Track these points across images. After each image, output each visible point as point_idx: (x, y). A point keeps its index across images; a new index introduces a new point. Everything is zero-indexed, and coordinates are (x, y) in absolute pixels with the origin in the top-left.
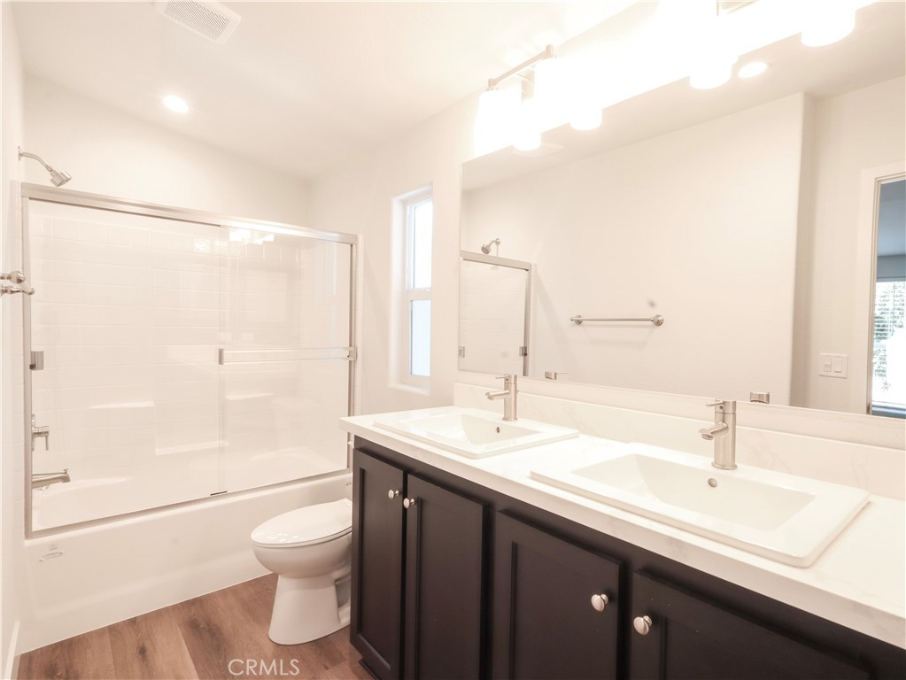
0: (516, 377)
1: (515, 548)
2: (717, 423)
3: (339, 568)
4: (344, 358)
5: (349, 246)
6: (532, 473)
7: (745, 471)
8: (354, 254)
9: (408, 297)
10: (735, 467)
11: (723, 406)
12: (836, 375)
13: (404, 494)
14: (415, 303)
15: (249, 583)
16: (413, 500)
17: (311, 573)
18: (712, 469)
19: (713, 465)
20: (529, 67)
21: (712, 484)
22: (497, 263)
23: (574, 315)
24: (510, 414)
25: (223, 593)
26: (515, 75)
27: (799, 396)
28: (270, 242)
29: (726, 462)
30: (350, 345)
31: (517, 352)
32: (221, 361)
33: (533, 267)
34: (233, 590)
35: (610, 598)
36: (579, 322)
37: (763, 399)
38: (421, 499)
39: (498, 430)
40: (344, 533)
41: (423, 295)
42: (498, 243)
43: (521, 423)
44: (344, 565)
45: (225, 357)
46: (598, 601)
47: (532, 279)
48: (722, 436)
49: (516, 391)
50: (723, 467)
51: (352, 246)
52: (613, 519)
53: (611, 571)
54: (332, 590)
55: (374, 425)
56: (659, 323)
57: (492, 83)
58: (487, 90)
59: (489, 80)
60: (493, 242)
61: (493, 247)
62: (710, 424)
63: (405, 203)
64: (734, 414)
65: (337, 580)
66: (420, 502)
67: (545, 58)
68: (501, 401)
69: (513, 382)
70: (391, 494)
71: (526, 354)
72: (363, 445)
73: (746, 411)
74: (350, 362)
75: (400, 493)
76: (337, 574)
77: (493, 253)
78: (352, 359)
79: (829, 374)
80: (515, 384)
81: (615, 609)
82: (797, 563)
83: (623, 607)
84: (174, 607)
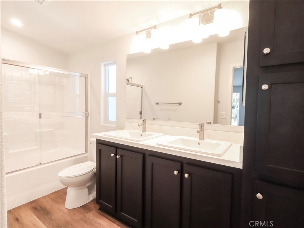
0: (146, 120)
1: (152, 164)
2: (200, 129)
3: (89, 183)
4: (83, 116)
5: (85, 78)
6: (157, 144)
7: (206, 140)
8: (87, 81)
9: (107, 96)
10: (204, 139)
11: (201, 125)
12: (224, 118)
13: (116, 155)
14: (109, 97)
15: (53, 193)
16: (119, 156)
17: (80, 185)
18: (199, 140)
19: (199, 139)
20: (149, 30)
21: (199, 144)
22: (132, 85)
23: (156, 102)
24: (144, 130)
25: (44, 197)
26: (145, 31)
27: (216, 122)
28: (47, 74)
29: (202, 138)
30: (86, 111)
31: (139, 113)
32: (40, 117)
33: (143, 87)
34: (48, 196)
35: (179, 172)
36: (158, 104)
37: (209, 123)
38: (122, 155)
39: (141, 135)
40: (91, 171)
41: (112, 95)
42: (132, 78)
43: (148, 133)
44: (90, 182)
45: (42, 116)
46: (176, 172)
47: (143, 90)
48: (201, 132)
49: (146, 124)
50: (201, 140)
51: (86, 78)
52: (179, 152)
53: (179, 165)
54: (87, 189)
55: (104, 135)
56: (180, 104)
57: (138, 32)
58: (136, 34)
59: (137, 32)
60: (130, 78)
61: (130, 79)
62: (198, 130)
63: (105, 65)
64: (204, 126)
65: (88, 186)
66: (122, 156)
67: (154, 28)
68: (141, 127)
69: (145, 121)
70: (112, 155)
71: (141, 114)
72: (100, 142)
73: (206, 126)
74: (86, 117)
75: (114, 155)
76: (88, 185)
77: (130, 81)
78: (87, 116)
79: (222, 118)
80: (146, 122)
81: (180, 174)
82: (219, 155)
83: (181, 173)
84: (25, 205)
